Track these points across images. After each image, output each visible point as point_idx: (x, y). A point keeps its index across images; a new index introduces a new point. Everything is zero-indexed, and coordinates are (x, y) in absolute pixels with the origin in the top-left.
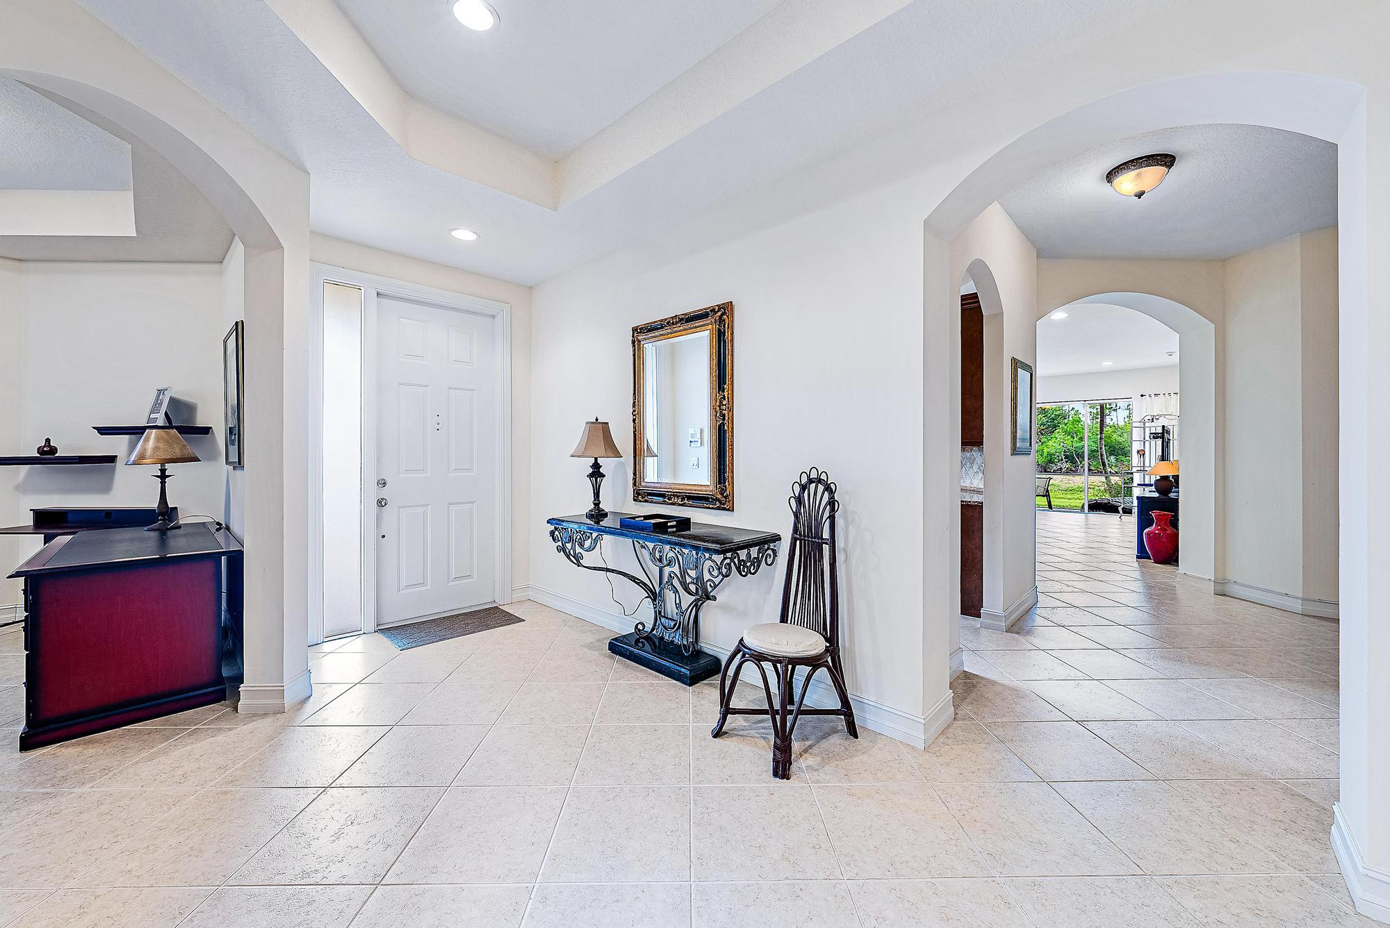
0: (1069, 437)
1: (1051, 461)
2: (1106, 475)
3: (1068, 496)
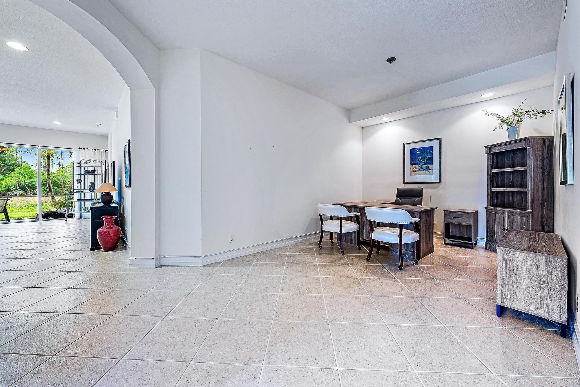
0: (22, 176)
1: (8, 190)
2: (52, 196)
3: (23, 210)
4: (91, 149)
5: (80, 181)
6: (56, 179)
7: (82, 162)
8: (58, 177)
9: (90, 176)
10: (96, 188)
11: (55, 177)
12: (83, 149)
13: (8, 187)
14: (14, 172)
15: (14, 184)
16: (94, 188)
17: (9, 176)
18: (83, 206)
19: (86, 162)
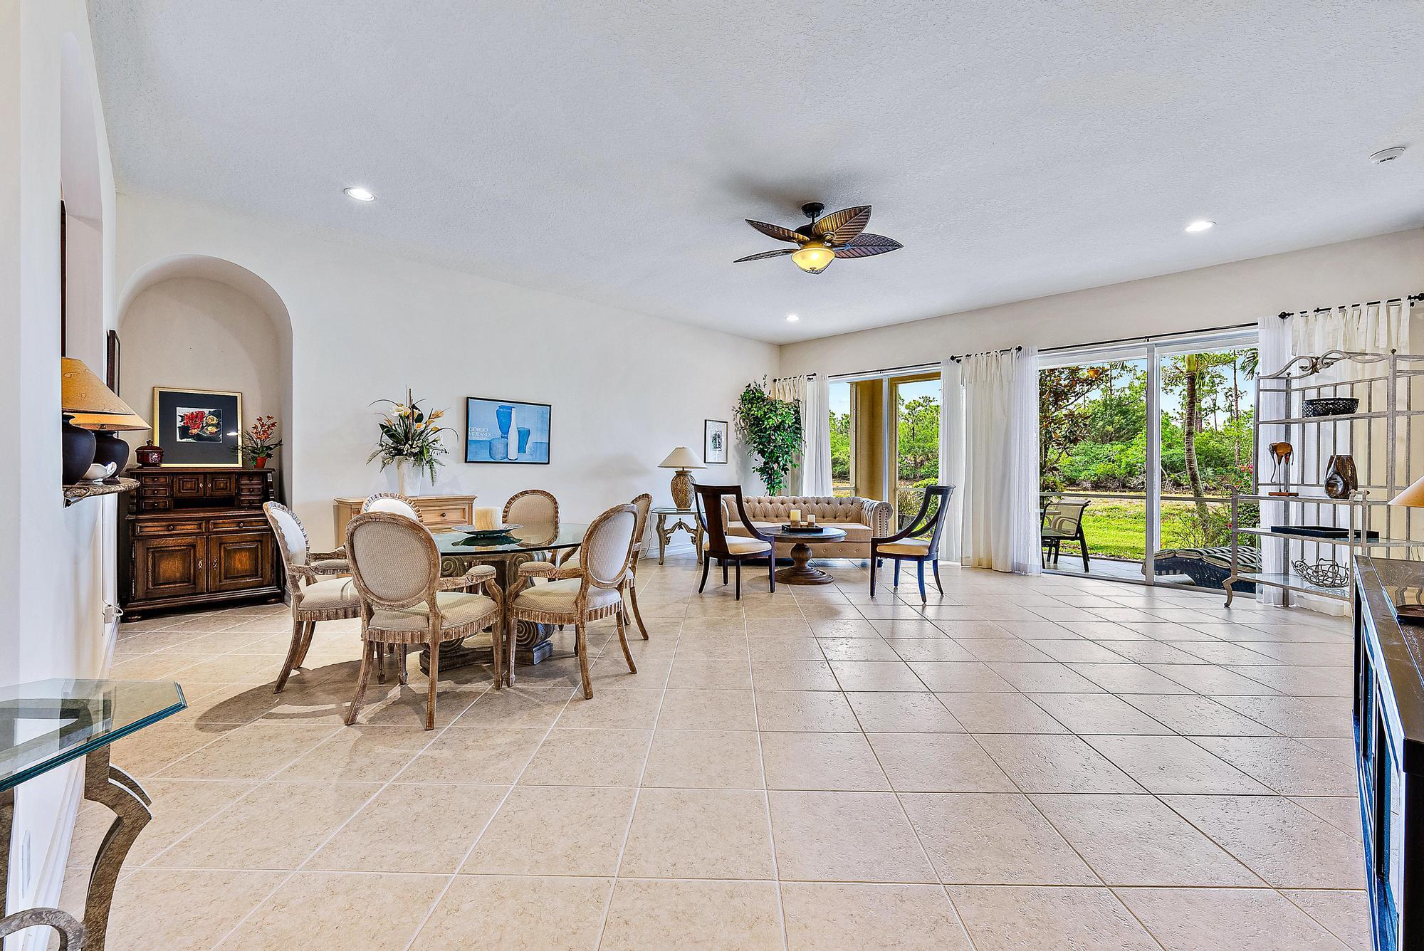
4: (1335, 310)
5: (1282, 451)
6: (1221, 447)
7: (1295, 371)
8: (1226, 441)
9: (1327, 426)
10: (1361, 479)
11: (1220, 442)
12: (1297, 315)
13: (1131, 466)
14: (1139, 435)
15: (1140, 460)
16: (1351, 483)
17: (1132, 444)
18: (1294, 556)
19: (1314, 366)
